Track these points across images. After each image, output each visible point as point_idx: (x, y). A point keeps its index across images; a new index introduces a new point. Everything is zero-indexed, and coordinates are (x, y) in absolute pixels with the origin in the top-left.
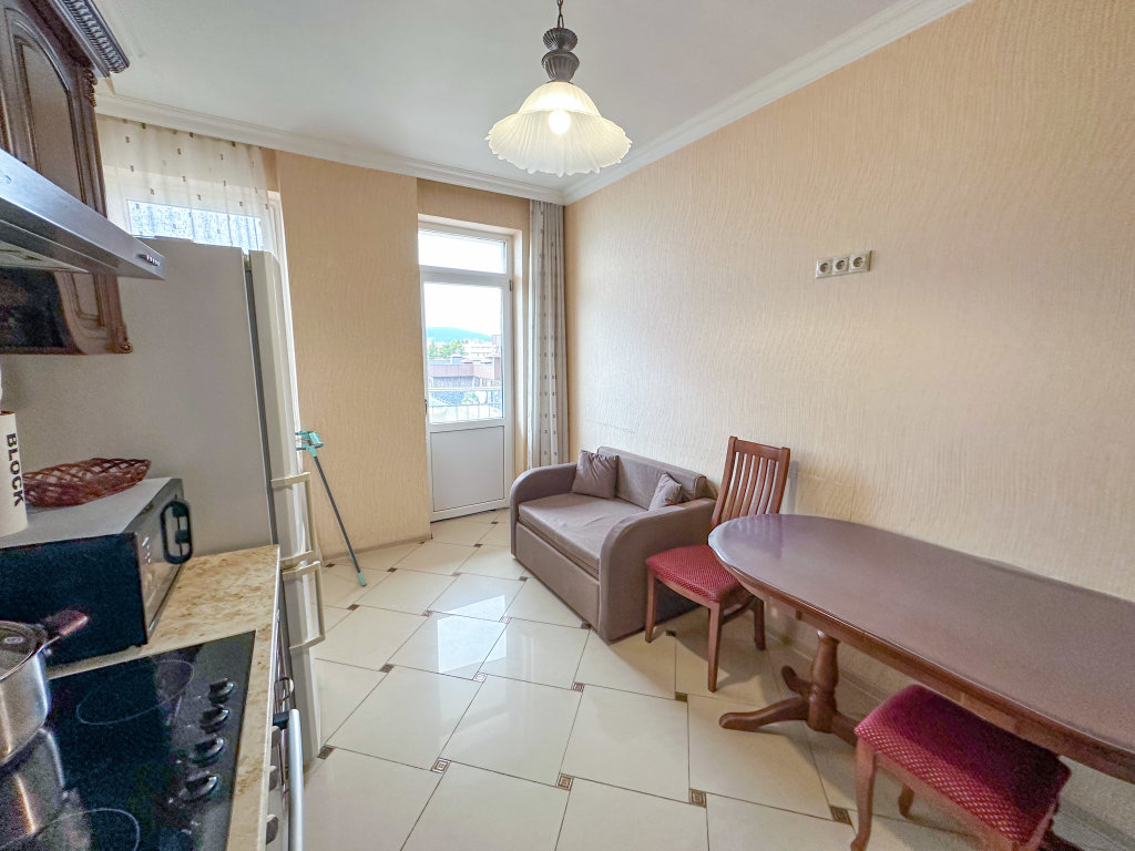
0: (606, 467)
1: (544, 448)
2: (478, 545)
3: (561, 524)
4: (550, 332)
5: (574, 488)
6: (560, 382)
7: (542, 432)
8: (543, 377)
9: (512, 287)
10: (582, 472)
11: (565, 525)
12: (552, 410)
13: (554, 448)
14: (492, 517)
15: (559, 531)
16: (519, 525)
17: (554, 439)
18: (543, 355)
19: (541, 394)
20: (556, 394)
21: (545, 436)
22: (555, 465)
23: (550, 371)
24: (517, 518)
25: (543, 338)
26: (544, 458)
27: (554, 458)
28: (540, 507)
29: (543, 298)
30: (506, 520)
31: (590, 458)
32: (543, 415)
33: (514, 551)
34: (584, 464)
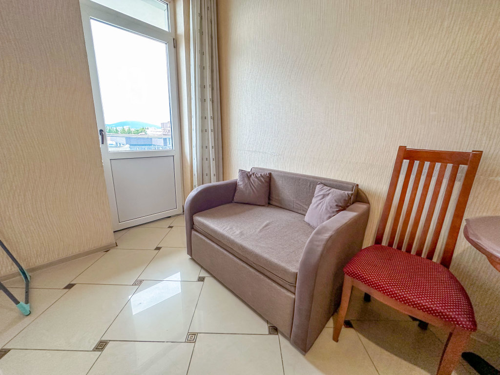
0: (261, 181)
1: (206, 171)
2: (158, 249)
3: (238, 232)
4: (208, 82)
5: (236, 198)
6: (216, 121)
7: (203, 159)
8: (203, 118)
9: (176, 45)
10: (242, 186)
11: (242, 234)
12: (211, 143)
13: (213, 171)
14: (169, 222)
15: (239, 241)
16: (194, 232)
17: (213, 164)
18: (203, 100)
19: (202, 131)
20: (213, 131)
21: (206, 163)
22: (214, 183)
23: (209, 114)
24: (192, 226)
25: (203, 87)
26: (206, 178)
27: (213, 178)
28: (212, 216)
29: (202, 54)
30: (181, 225)
31: (247, 176)
32: (204, 147)
33: (190, 252)
34: (243, 180)
